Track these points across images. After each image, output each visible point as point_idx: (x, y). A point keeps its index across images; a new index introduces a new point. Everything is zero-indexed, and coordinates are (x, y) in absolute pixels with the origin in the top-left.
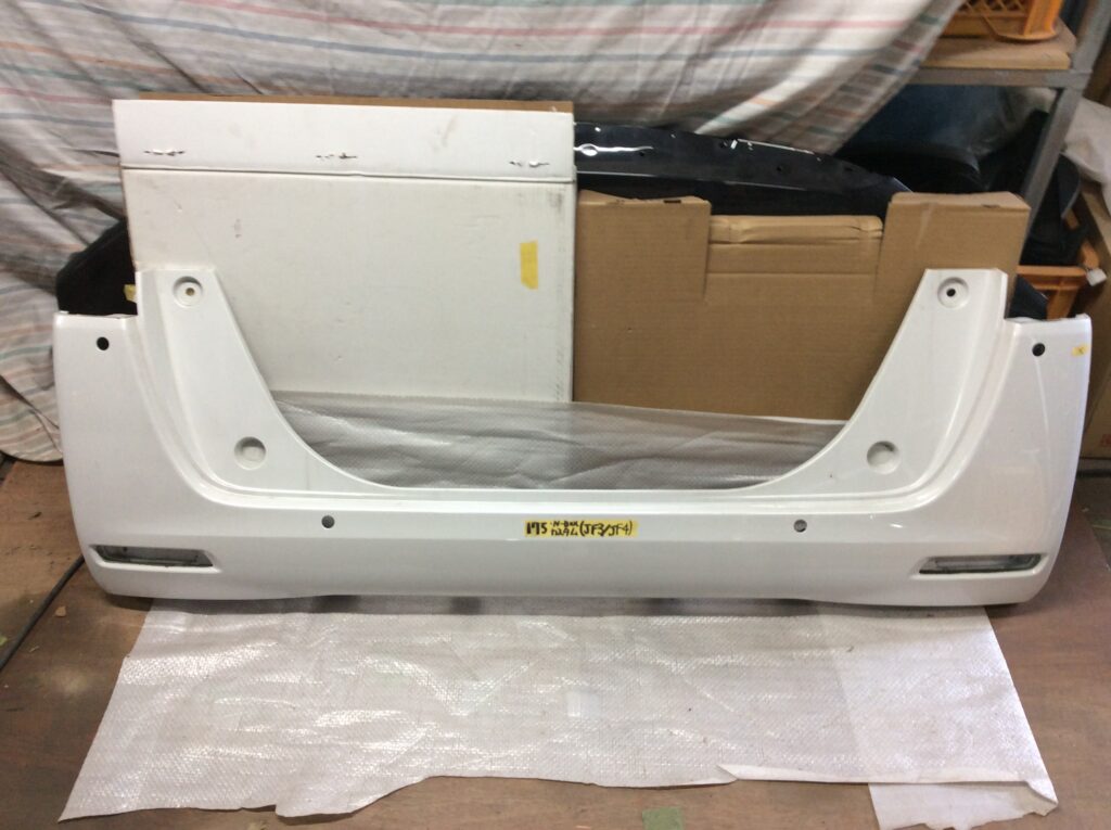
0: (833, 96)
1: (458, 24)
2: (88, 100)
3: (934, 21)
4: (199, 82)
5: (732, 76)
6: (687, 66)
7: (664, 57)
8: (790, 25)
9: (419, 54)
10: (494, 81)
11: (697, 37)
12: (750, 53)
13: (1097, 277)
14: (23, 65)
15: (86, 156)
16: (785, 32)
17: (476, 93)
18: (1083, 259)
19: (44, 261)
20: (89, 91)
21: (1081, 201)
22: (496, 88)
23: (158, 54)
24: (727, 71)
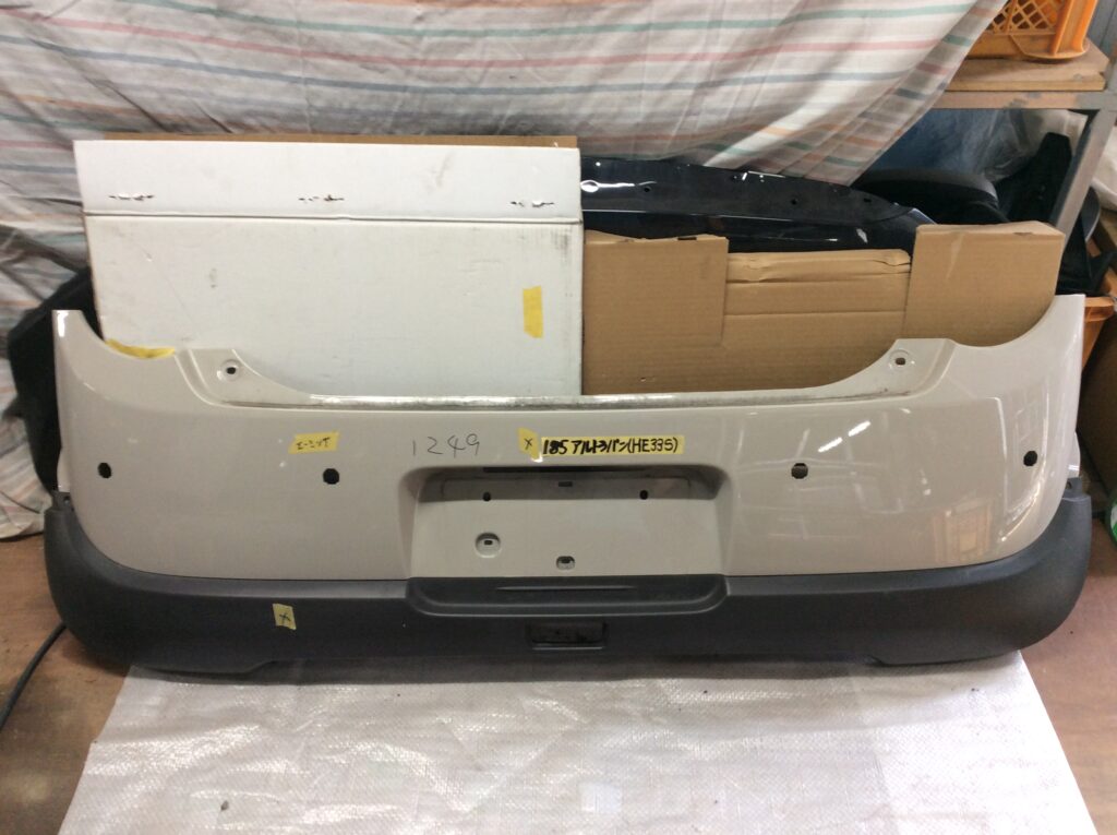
0: (852, 124)
1: (445, 57)
2: (39, 145)
3: (961, 41)
4: (163, 121)
5: (744, 104)
6: (694, 96)
7: (670, 86)
8: (805, 48)
9: (405, 89)
10: (486, 115)
11: (707, 63)
12: (763, 80)
15: (39, 205)
16: (799, 55)
17: (467, 128)
18: (1109, 290)
20: (43, 136)
21: (1099, 227)
22: (489, 122)
23: (117, 91)
24: (738, 99)
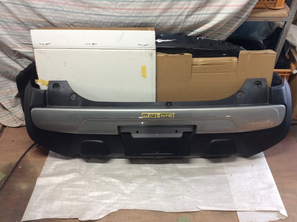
0: (225, 25)
1: (124, 7)
2: (24, 30)
3: (252, 5)
4: (54, 25)
5: (197, 20)
6: (185, 18)
7: (179, 15)
8: (213, 6)
9: (113, 16)
10: (134, 23)
11: (188, 10)
12: (202, 14)
13: (295, 72)
14: (6, 21)
15: (23, 45)
16: (211, 8)
17: (129, 26)
18: (291, 67)
19: (13, 73)
20: (24, 28)
21: (290, 51)
22: (134, 24)
23: (43, 17)
24: (196, 19)
